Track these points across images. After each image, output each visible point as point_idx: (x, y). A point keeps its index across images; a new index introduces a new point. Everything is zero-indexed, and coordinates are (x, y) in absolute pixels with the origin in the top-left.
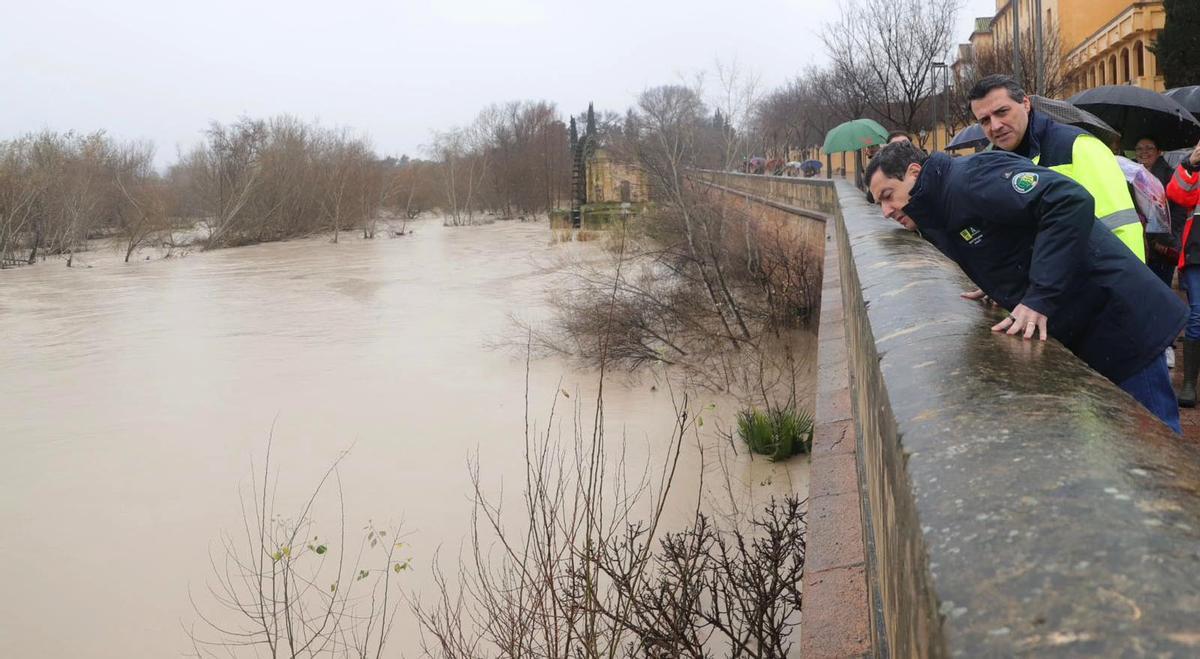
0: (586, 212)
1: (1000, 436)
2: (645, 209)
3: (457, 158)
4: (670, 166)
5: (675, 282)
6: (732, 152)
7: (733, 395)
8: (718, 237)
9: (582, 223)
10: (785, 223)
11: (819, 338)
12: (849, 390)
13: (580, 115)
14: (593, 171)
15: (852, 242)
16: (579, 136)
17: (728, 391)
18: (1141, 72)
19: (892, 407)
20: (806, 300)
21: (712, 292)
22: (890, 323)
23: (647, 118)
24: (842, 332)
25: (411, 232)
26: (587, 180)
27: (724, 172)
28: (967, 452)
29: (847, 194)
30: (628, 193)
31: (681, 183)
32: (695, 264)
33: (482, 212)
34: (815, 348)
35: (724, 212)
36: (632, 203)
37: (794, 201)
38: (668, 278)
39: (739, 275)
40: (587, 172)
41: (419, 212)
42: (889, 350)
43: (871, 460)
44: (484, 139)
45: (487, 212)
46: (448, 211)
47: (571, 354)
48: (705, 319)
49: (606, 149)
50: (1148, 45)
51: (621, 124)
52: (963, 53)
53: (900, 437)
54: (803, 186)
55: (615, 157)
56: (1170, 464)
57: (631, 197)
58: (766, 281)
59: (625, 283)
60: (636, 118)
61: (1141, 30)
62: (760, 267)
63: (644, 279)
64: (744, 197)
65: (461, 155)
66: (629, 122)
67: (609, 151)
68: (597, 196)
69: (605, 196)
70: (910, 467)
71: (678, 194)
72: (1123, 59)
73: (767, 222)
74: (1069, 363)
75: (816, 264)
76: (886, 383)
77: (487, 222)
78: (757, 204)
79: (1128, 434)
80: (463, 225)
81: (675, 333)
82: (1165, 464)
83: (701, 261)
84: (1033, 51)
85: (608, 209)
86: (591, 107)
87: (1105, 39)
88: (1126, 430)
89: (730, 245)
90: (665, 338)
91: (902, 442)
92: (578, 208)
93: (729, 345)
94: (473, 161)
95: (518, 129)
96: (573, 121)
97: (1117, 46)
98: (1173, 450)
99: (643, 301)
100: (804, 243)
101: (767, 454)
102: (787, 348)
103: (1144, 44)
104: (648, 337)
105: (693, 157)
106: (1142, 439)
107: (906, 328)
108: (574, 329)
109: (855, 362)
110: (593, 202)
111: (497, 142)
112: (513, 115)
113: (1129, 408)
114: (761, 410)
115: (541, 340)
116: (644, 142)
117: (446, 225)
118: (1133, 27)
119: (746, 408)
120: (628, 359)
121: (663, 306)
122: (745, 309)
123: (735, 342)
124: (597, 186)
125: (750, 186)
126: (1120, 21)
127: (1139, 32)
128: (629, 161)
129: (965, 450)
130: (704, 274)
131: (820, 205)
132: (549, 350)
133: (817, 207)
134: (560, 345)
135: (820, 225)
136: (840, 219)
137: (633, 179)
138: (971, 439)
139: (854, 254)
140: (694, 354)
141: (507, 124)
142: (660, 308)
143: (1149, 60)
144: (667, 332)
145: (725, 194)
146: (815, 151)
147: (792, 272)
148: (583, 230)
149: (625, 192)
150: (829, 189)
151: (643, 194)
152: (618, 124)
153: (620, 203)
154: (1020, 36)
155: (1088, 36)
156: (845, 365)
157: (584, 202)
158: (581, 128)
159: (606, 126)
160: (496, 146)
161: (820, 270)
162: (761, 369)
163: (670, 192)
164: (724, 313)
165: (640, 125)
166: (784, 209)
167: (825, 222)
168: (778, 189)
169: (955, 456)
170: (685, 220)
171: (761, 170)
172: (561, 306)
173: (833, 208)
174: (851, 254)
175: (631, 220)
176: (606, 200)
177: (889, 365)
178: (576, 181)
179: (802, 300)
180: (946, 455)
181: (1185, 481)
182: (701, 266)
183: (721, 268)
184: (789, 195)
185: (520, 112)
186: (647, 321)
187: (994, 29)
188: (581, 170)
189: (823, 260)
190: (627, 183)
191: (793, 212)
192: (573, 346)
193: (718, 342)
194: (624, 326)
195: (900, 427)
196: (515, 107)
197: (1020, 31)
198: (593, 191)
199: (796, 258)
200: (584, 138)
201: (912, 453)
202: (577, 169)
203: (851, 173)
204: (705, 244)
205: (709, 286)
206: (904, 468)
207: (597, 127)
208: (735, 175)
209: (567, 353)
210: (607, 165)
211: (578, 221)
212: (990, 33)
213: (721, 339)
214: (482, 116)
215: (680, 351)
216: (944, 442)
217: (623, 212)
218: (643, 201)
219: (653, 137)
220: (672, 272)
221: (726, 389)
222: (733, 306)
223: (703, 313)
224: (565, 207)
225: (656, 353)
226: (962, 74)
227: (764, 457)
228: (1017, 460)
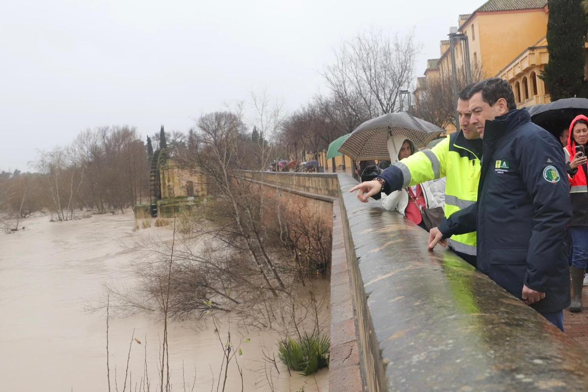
0: (161, 205)
1: (447, 345)
2: (205, 200)
3: (60, 169)
4: (221, 170)
5: (229, 251)
6: (266, 157)
7: (274, 330)
8: (258, 218)
9: (159, 213)
10: (305, 205)
11: (332, 284)
12: (353, 320)
13: (154, 135)
14: (166, 176)
15: (349, 216)
16: (154, 150)
17: (271, 327)
18: (535, 92)
19: (375, 331)
20: (322, 258)
21: (255, 257)
22: (374, 271)
23: (203, 135)
24: (347, 279)
25: (23, 228)
26: (161, 182)
27: (261, 171)
28: (425, 359)
29: (347, 183)
30: (192, 189)
31: (230, 180)
32: (243, 238)
33: (81, 209)
34: (330, 292)
35: (262, 200)
36: (195, 197)
37: (311, 189)
38: (223, 249)
39: (275, 244)
40: (161, 176)
41: (30, 213)
42: (373, 291)
43: (369, 368)
44: (82, 156)
45: (85, 209)
46: (53, 209)
47: (153, 310)
48: (252, 277)
49: (175, 159)
50: (539, 74)
51: (186, 141)
52: (421, 84)
53: (381, 352)
54: (316, 179)
55: (183, 164)
56: (559, 354)
57: (195, 193)
58: (293, 247)
59: (192, 255)
60: (195, 135)
61: (535, 65)
62: (289, 237)
63: (206, 251)
64: (276, 188)
65: (63, 168)
66: (191, 138)
67: (176, 160)
68: (169, 193)
69: (175, 192)
70: (388, 372)
71: (228, 188)
72: (524, 84)
73: (292, 205)
74: (493, 290)
75: (328, 232)
76: (371, 314)
77: (85, 217)
78: (285, 193)
79: (531, 336)
80: (67, 220)
81: (231, 289)
82: (555, 355)
83: (247, 236)
84: (466, 81)
85: (178, 202)
86: (162, 129)
87: (512, 71)
88: (530, 333)
89: (267, 224)
90: (223, 293)
91: (382, 355)
92: (156, 203)
93: (270, 294)
94: (74, 171)
95: (108, 147)
96: (149, 140)
97: (519, 75)
98: (560, 345)
99: (206, 267)
100: (319, 218)
101: (301, 370)
102: (311, 293)
103: (536, 74)
104: (211, 293)
105: (238, 162)
106: (540, 339)
107: (385, 274)
108: (155, 292)
109: (355, 300)
110: (167, 198)
111: (91, 157)
112: (104, 137)
113: (532, 318)
114: (294, 338)
115: (130, 302)
116: (202, 152)
117: (52, 221)
118: (529, 64)
119: (284, 338)
120: (196, 310)
121: (221, 269)
122: (279, 267)
123: (274, 292)
124: (169, 186)
125: (279, 180)
126: (521, 59)
127: (533, 66)
128: (192, 167)
129: (424, 357)
130: (249, 244)
131: (329, 191)
132: (136, 309)
133: (327, 192)
134: (145, 304)
135: (329, 205)
136: (342, 200)
137: (195, 179)
138: (428, 349)
139: (350, 225)
140: (245, 302)
141: (99, 144)
142: (218, 271)
143: (540, 84)
144: (224, 289)
145: (262, 186)
146: (324, 154)
147: (311, 239)
148: (159, 218)
149: (190, 189)
150: (335, 180)
151: (203, 190)
152: (183, 141)
153: (187, 197)
154: (457, 71)
155: (501, 70)
156: (350, 302)
157: (160, 198)
158: (156, 145)
159: (174, 142)
160: (90, 160)
161: (331, 236)
162: (293, 309)
163: (222, 187)
164: (265, 271)
165: (199, 141)
166: (304, 196)
167: (332, 203)
168: (299, 181)
169: (418, 362)
170: (234, 207)
171: (286, 169)
172: (145, 276)
173: (336, 192)
174: (348, 225)
175: (195, 209)
176: (176, 195)
177: (373, 301)
178: (153, 183)
179: (320, 258)
180: (411, 362)
181: (568, 365)
182: (247, 239)
183: (262, 239)
184: (307, 185)
185: (109, 134)
186: (210, 281)
187: (440, 67)
188: (157, 175)
189: (332, 230)
190: (191, 182)
191: (310, 197)
192: (155, 304)
193: (262, 293)
194: (193, 286)
195: (381, 344)
196: (104, 132)
197: (457, 68)
198: (166, 189)
199: (314, 229)
200: (158, 152)
201: (389, 362)
202: (153, 174)
203: (348, 168)
204: (249, 223)
205: (253, 253)
206: (384, 374)
207: (167, 143)
208: (269, 173)
209: (150, 310)
210: (176, 170)
211: (156, 212)
212: (437, 70)
213: (264, 290)
214: (80, 138)
215: (235, 302)
216: (410, 353)
217: (189, 204)
218: (203, 195)
219: (209, 149)
220: (226, 245)
221: (269, 326)
222: (272, 266)
223: (250, 272)
224: (146, 202)
225: (217, 304)
226: (420, 98)
227: (300, 372)
228: (458, 361)
